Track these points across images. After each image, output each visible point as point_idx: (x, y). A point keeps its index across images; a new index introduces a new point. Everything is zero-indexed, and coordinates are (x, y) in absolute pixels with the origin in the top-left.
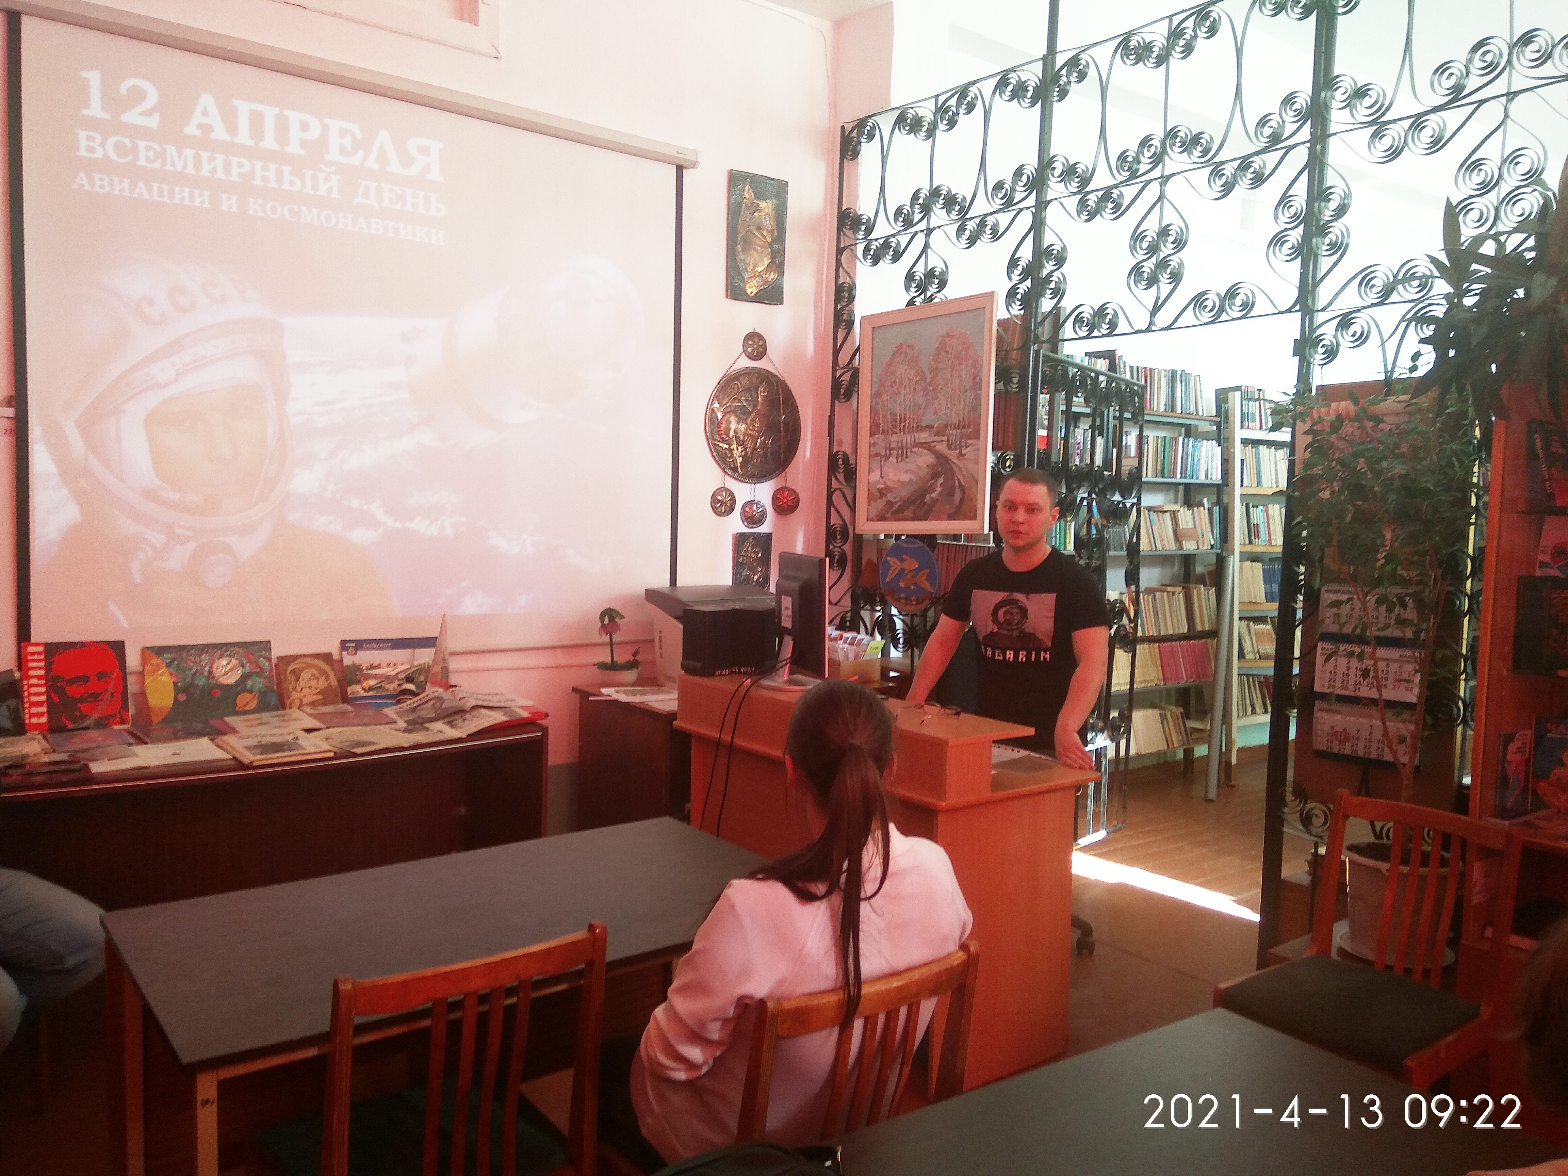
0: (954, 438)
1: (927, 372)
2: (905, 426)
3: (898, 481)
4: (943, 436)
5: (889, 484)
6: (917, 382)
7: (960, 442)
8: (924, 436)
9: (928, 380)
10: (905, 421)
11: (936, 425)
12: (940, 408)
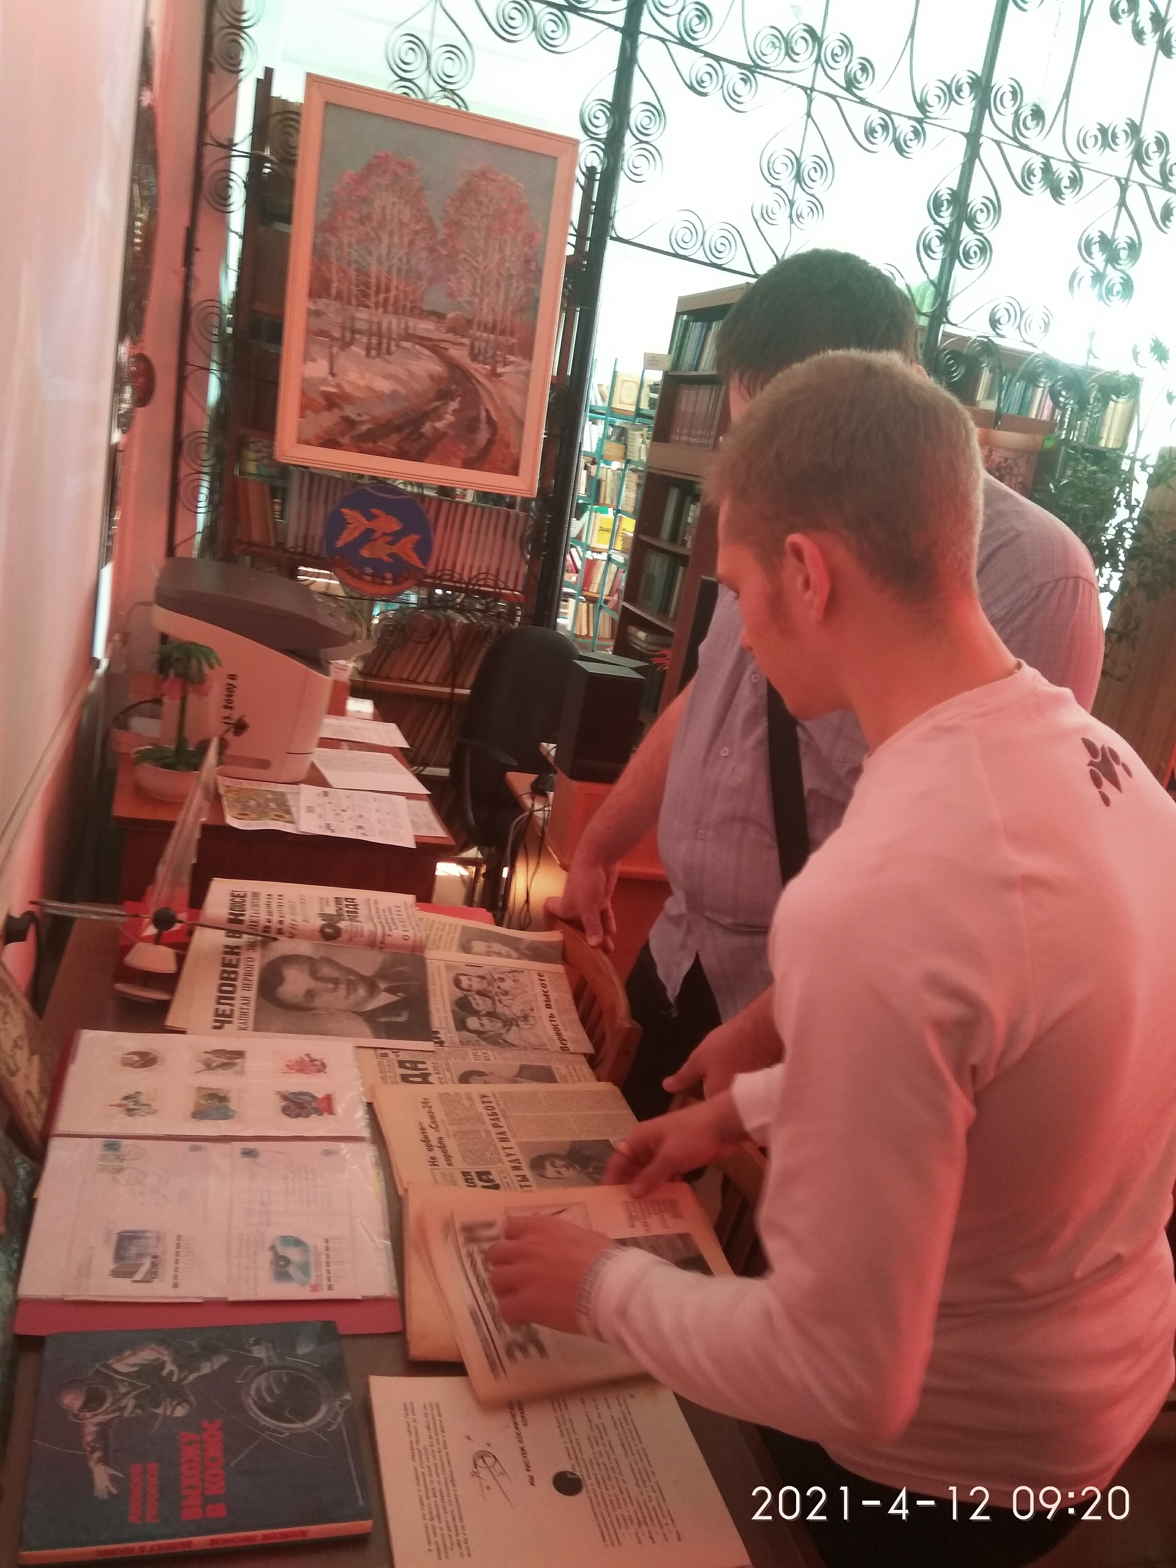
1: (438, 223)
4: (463, 336)
5: (348, 389)
7: (494, 353)
8: (425, 327)
9: (441, 237)
10: (388, 290)
11: (450, 315)
12: (460, 291)
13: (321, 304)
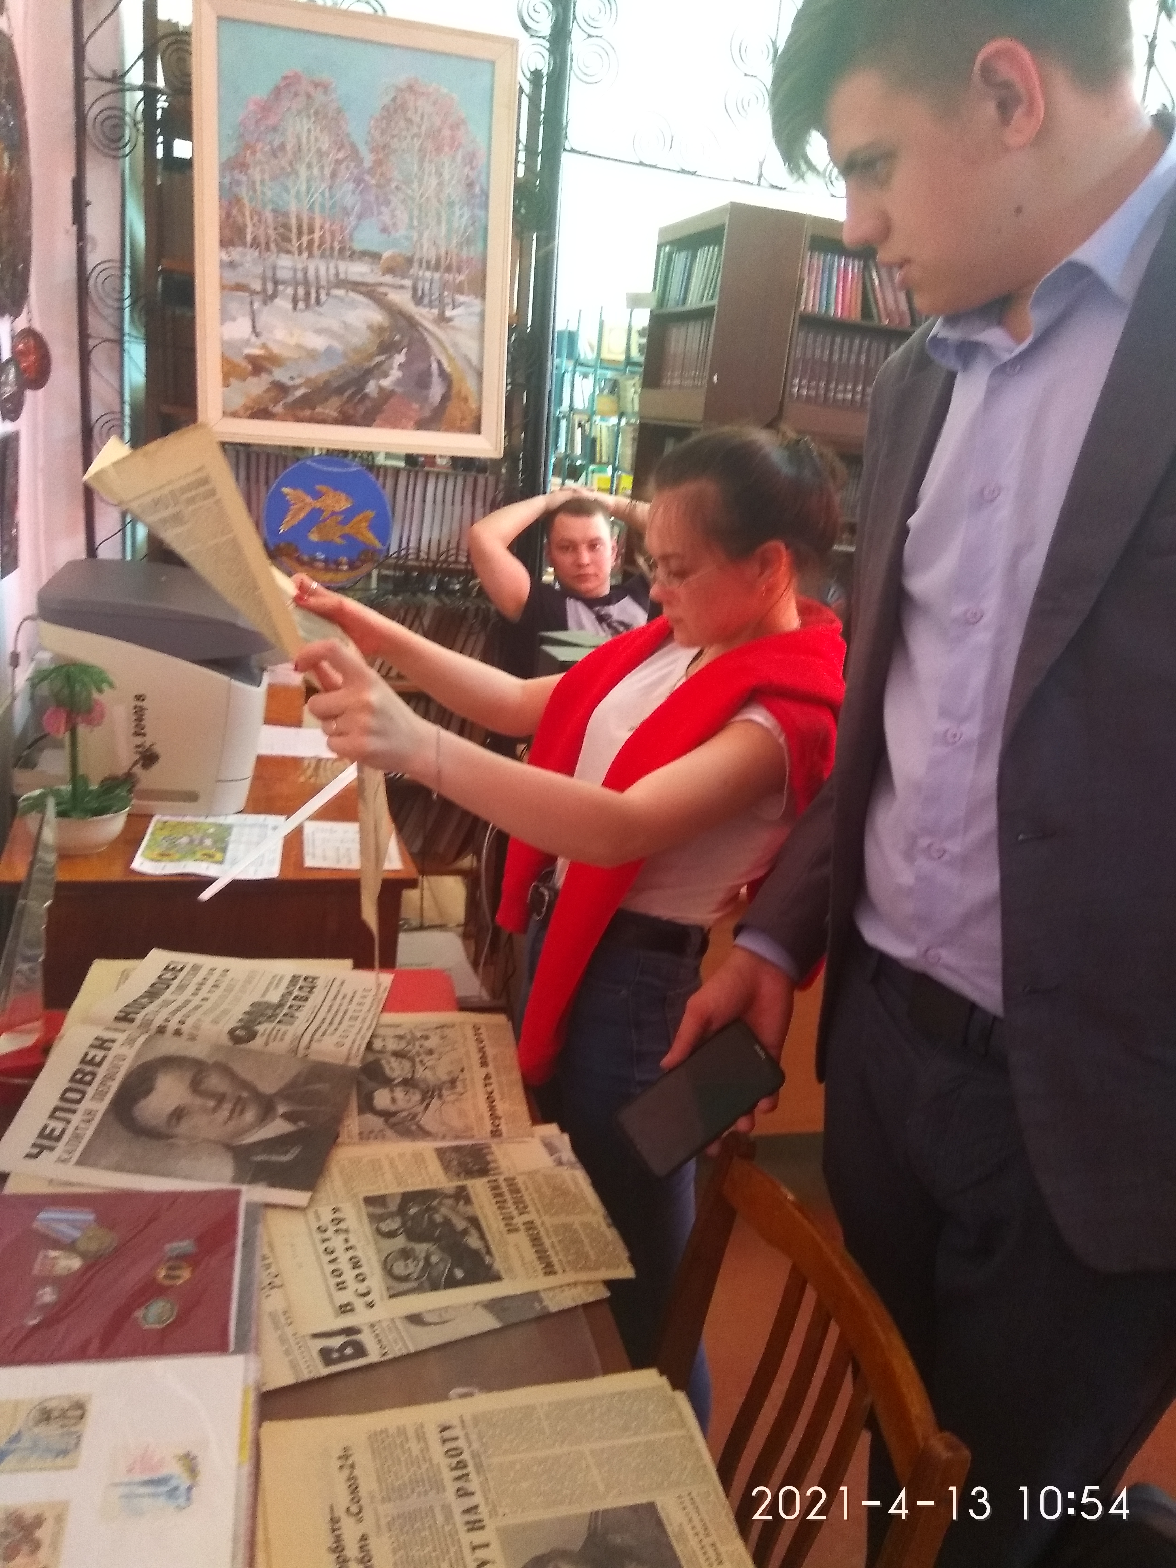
0: (427, 286)
1: (364, 150)
2: (311, 243)
3: (299, 347)
4: (403, 277)
5: (276, 349)
6: (339, 162)
7: (441, 295)
8: (358, 270)
9: (367, 164)
10: (311, 231)
11: (386, 255)
12: (395, 224)
13: (236, 253)
